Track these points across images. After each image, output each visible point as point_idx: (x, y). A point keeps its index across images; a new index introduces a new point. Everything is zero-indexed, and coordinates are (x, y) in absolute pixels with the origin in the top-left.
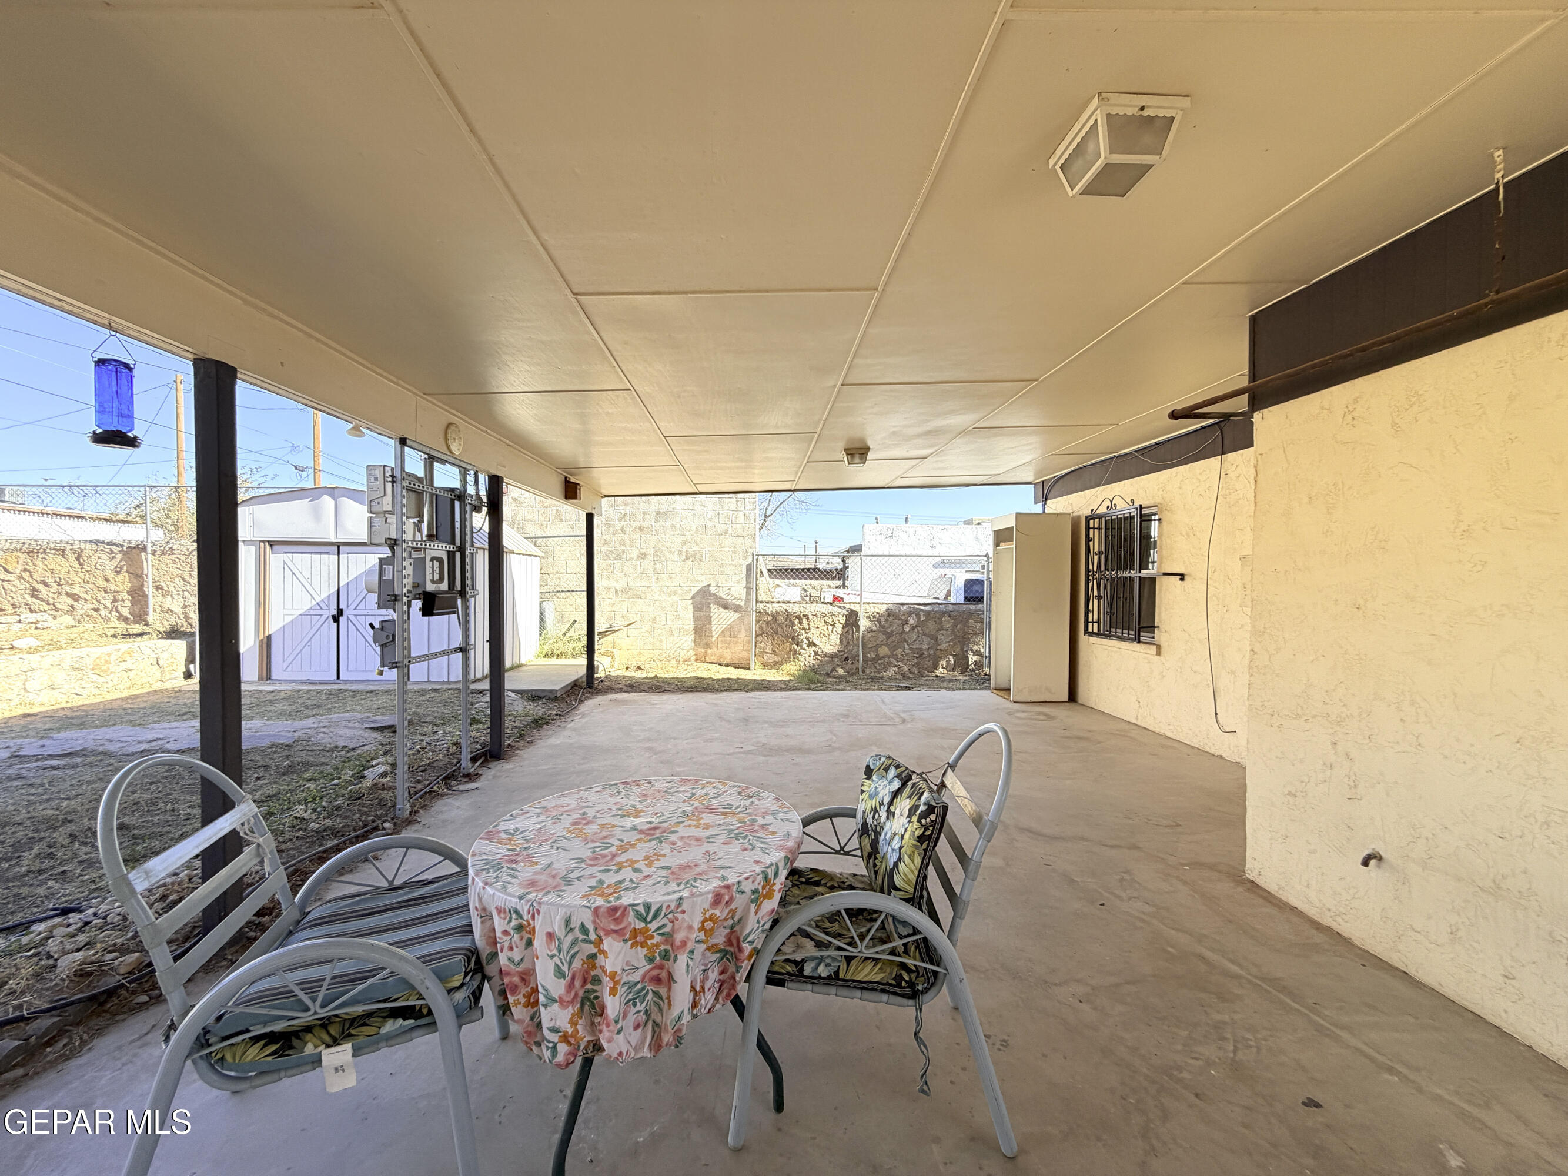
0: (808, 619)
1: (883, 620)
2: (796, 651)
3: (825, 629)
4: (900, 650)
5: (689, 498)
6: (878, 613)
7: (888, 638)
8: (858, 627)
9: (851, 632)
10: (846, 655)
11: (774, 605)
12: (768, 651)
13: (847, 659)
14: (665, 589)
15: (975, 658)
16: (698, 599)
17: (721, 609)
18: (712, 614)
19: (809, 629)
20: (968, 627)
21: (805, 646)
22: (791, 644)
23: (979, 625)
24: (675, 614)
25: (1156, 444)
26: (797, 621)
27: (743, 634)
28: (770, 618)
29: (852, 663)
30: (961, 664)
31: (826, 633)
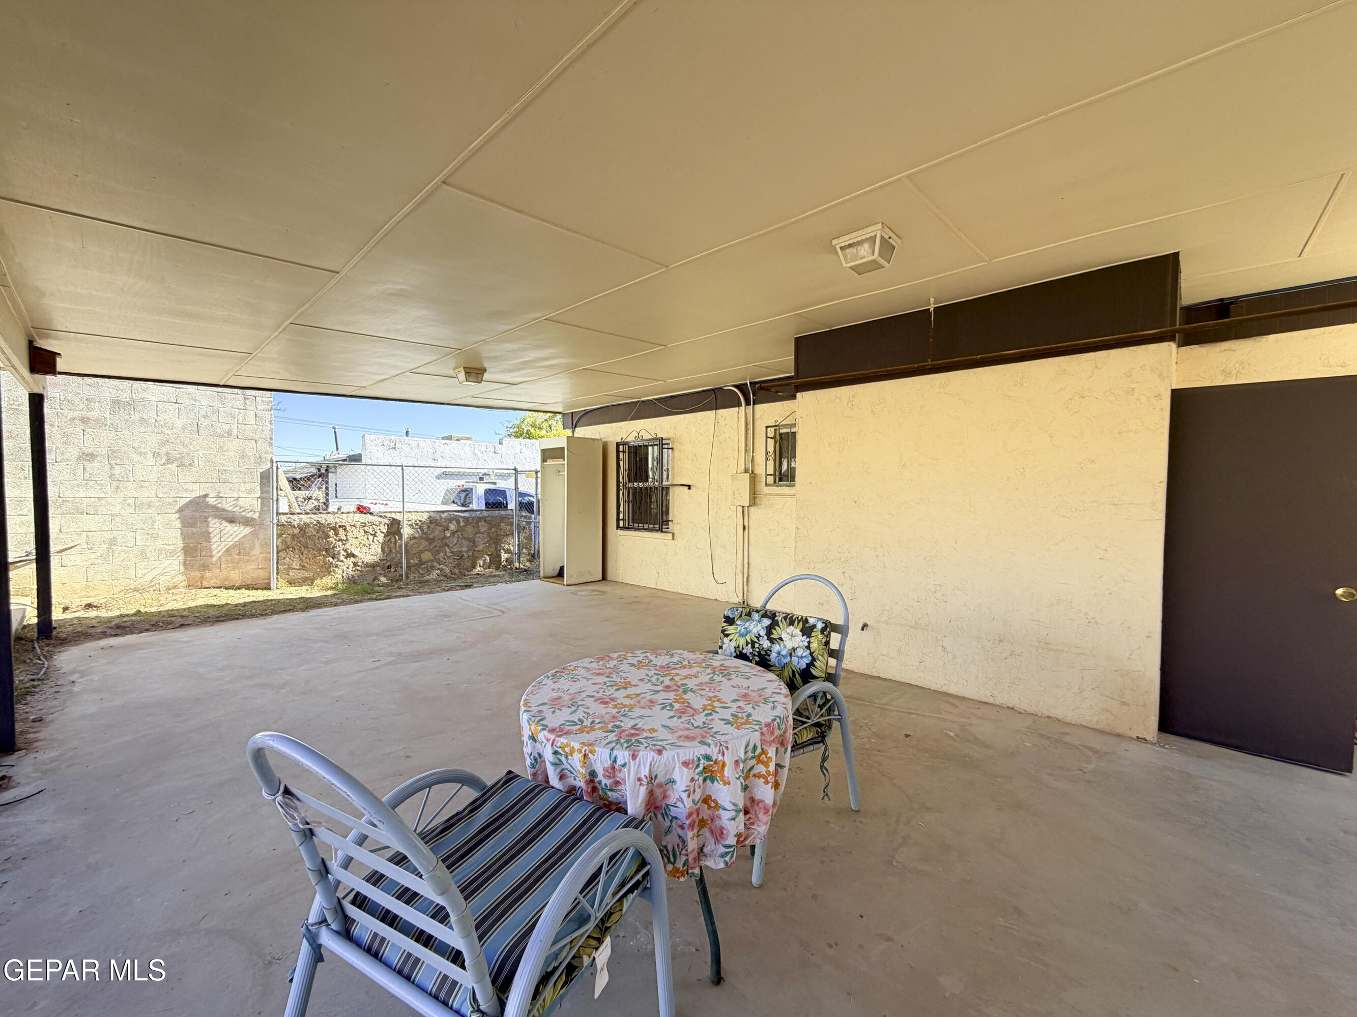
0: (345, 530)
1: (425, 527)
2: (332, 563)
3: (365, 539)
4: (442, 554)
5: (168, 388)
6: (420, 521)
7: (430, 544)
8: (401, 536)
9: (393, 540)
10: (388, 564)
11: (301, 516)
12: (294, 566)
13: (389, 567)
14: (131, 501)
15: (506, 556)
16: (188, 512)
17: (225, 524)
18: (211, 530)
19: (347, 540)
20: (501, 529)
21: (342, 558)
22: (325, 557)
23: (509, 527)
24: (151, 531)
25: (671, 397)
26: (332, 533)
27: (257, 551)
28: (296, 531)
29: (396, 571)
30: (495, 561)
31: (367, 543)
